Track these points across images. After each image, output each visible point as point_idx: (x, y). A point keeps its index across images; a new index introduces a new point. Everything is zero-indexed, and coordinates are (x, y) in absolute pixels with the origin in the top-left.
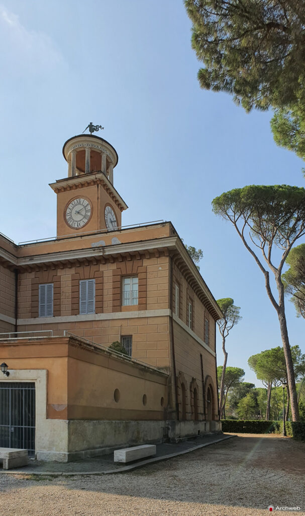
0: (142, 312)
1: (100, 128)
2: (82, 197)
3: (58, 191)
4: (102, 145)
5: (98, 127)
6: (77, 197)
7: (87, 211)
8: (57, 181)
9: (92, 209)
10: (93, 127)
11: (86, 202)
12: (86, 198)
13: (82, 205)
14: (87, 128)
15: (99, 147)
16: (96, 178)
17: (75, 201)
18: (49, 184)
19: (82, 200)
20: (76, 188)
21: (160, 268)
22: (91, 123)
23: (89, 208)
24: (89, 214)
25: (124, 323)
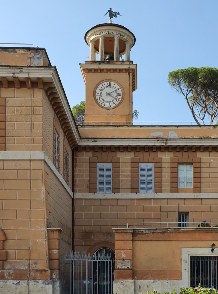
0: (198, 194)
1: (118, 15)
2: (113, 81)
3: (87, 71)
4: (128, 36)
5: (116, 14)
6: (107, 80)
7: (117, 94)
8: (86, 61)
9: (123, 93)
10: (113, 13)
11: (117, 86)
12: (117, 82)
13: (113, 88)
14: (107, 13)
15: (126, 37)
16: (129, 68)
17: (106, 83)
18: (80, 64)
19: (113, 84)
20: (107, 72)
21: (212, 160)
22: (111, 9)
23: (120, 91)
24: (120, 97)
25: (181, 202)
